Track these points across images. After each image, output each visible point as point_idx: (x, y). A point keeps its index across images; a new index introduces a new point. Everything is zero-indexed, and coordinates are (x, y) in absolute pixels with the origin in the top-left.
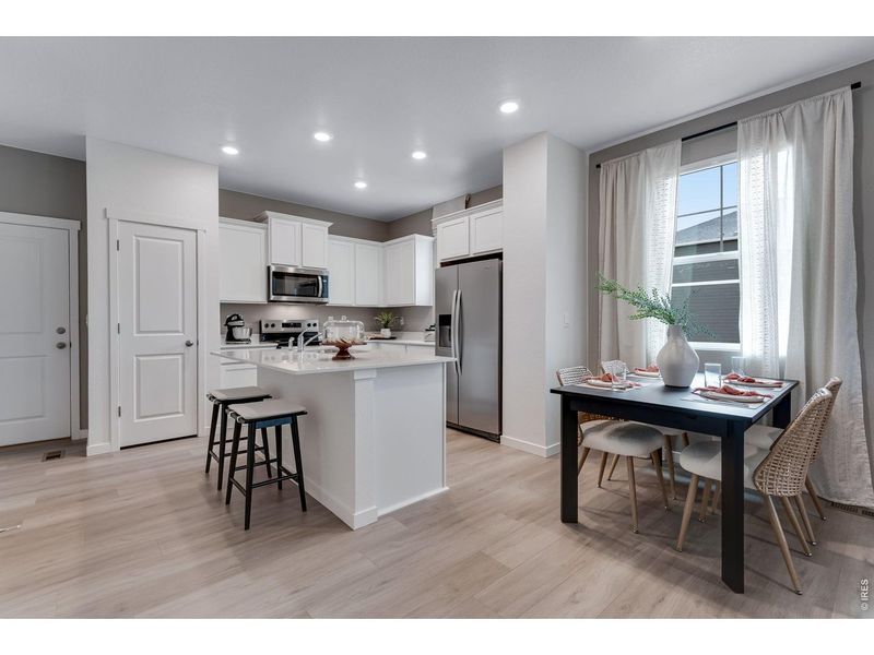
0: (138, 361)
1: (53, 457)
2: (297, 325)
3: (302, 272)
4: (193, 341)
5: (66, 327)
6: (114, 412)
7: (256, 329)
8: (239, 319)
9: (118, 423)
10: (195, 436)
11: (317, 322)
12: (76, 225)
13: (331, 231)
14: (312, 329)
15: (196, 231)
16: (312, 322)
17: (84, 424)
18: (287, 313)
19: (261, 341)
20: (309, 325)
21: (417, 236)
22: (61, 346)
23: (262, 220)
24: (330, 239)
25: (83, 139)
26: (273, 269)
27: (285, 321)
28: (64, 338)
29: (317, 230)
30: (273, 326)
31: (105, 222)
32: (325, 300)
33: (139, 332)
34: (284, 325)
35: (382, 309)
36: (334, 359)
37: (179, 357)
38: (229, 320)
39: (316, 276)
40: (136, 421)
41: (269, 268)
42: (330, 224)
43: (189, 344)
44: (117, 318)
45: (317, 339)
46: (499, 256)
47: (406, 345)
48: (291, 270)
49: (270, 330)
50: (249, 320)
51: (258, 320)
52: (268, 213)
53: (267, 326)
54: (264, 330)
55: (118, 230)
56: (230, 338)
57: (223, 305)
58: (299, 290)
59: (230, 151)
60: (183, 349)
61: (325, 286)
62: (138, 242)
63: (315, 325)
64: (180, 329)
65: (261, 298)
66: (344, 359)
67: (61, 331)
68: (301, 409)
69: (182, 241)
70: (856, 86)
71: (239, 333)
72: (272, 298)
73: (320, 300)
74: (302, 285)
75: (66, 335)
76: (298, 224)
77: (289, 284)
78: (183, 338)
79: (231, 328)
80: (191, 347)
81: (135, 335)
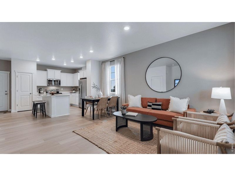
0: (21, 97)
1: (5, 113)
3: (54, 80)
5: (7, 90)
6: (16, 105)
7: (45, 91)
8: (41, 89)
9: (17, 107)
10: (32, 110)
12: (9, 72)
13: (61, 72)
15: (32, 73)
17: (10, 108)
18: (53, 88)
19: (46, 93)
21: (78, 73)
22: (6, 94)
23: (46, 70)
25: (11, 58)
26: (48, 80)
28: (7, 93)
29: (58, 72)
30: (49, 90)
31: (15, 72)
32: (60, 85)
33: (21, 91)
35: (73, 87)
37: (29, 96)
38: (39, 89)
39: (58, 81)
40: (20, 107)
44: (17, 89)
46: (86, 78)
48: (52, 80)
50: (44, 89)
51: (46, 89)
52: (47, 69)
54: (47, 91)
55: (17, 74)
56: (40, 93)
57: (37, 86)
61: (60, 82)
62: (21, 76)
63: (58, 90)
64: (29, 91)
65: (46, 85)
66: (53, 95)
67: (6, 91)
68: (45, 102)
69: (29, 75)
70: (124, 58)
72: (48, 85)
75: (7, 92)
76: (54, 71)
78: (29, 93)
79: (40, 91)
80: (31, 94)
81: (20, 92)
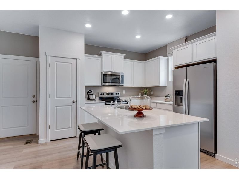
0: (56, 108)
1: (28, 143)
2: (112, 94)
3: (114, 74)
4: (75, 101)
5: (36, 95)
6: (48, 127)
7: (97, 95)
8: (91, 92)
9: (49, 131)
10: (76, 137)
11: (119, 93)
13: (125, 58)
14: (117, 95)
15: (77, 59)
16: (117, 93)
18: (108, 89)
19: (99, 100)
20: (116, 94)
21: (160, 57)
22: (34, 102)
23: (100, 54)
24: (124, 61)
25: (38, 27)
26: (103, 73)
27: (107, 93)
28: (35, 99)
29: (119, 57)
30: (103, 94)
31: (46, 57)
32: (122, 84)
33: (57, 97)
34: (108, 94)
36: (135, 116)
37: (70, 107)
38: (88, 92)
39: (119, 75)
40: (55, 131)
41: (102, 73)
42: (124, 55)
43: (74, 102)
44: (49, 92)
45: (119, 99)
47: (156, 103)
48: (109, 73)
49: (102, 96)
50: (95, 92)
51: (98, 92)
52: (102, 52)
53: (101, 94)
54: (100, 96)
55: (50, 60)
56: (89, 99)
57: (86, 87)
58: (112, 81)
59: (88, 26)
60: (72, 104)
61: (123, 78)
62: (57, 64)
63: (118, 94)
64: (71, 96)
65: (99, 83)
66: (141, 117)
67: (34, 96)
68: (120, 144)
69: (72, 63)
71: (92, 97)
72: (103, 84)
73: (120, 84)
74: (113, 79)
76: (112, 55)
77: (109, 79)
78: (72, 100)
79: (89, 95)
80: (74, 103)
81: (55, 98)
